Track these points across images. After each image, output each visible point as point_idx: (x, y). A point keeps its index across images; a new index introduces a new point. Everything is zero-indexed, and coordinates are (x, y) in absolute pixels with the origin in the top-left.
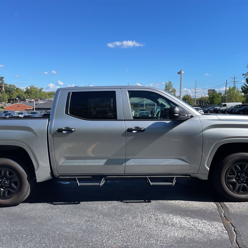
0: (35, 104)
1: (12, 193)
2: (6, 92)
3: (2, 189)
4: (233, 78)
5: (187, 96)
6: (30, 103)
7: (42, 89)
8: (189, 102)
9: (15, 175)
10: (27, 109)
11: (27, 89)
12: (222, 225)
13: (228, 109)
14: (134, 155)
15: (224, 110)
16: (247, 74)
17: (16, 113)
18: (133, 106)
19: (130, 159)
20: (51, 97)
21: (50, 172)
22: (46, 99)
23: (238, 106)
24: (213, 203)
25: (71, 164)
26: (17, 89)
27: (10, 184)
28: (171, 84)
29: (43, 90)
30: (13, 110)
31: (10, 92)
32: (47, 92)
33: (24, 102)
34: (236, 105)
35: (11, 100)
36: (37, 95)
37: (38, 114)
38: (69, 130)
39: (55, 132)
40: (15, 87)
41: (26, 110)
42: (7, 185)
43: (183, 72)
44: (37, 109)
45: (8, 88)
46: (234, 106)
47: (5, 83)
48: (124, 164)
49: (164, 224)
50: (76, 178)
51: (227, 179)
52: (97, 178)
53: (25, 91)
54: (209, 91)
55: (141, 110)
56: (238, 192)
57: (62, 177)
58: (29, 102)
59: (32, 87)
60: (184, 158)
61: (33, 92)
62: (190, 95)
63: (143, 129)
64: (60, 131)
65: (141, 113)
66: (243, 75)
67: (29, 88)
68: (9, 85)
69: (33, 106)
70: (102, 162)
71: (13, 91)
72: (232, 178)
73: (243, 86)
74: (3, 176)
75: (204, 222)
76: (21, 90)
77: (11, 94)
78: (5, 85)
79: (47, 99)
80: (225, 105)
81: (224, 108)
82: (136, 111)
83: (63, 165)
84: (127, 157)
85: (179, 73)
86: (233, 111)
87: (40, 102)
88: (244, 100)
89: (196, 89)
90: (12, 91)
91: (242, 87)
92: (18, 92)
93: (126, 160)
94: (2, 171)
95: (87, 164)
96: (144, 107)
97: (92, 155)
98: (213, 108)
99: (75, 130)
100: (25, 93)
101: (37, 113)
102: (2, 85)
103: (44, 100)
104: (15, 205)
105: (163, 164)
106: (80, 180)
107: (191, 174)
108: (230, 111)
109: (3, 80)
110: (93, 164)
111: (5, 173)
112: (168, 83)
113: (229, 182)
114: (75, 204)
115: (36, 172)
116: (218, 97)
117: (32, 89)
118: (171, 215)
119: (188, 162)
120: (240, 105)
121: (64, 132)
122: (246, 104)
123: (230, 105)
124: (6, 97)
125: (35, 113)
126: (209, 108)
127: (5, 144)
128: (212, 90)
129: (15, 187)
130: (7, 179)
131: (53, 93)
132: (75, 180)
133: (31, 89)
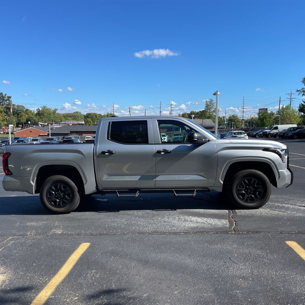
0: (51, 129)
1: (66, 203)
2: (14, 114)
3: (58, 200)
4: (289, 94)
5: (233, 116)
6: (44, 127)
7: (56, 110)
8: (236, 124)
9: (68, 188)
10: (41, 134)
11: (38, 110)
12: (228, 221)
13: (280, 132)
14: (163, 173)
15: (275, 134)
16: (302, 90)
17: (29, 140)
18: (167, 130)
19: (159, 175)
20: (67, 119)
21: (96, 186)
22: (61, 123)
23: (292, 129)
24: (226, 210)
25: (113, 180)
26: (27, 110)
27: (64, 196)
28: (213, 102)
29: (57, 112)
30: (25, 136)
31: (18, 114)
32: (62, 114)
33: (37, 127)
34: (290, 128)
35: (20, 124)
36: (51, 117)
37: (56, 140)
38: (110, 153)
39: (100, 154)
40: (24, 108)
41: (40, 136)
42: (62, 196)
43: (219, 93)
44: (53, 135)
45: (16, 110)
46: (287, 129)
47: (13, 104)
48: (155, 179)
49: (185, 221)
50: (116, 191)
51: (238, 191)
52: (133, 190)
53: (36, 113)
54: (260, 111)
55: (175, 135)
56: (246, 201)
57: (105, 190)
58: (42, 126)
59: (44, 108)
60: (202, 174)
61: (45, 114)
62: (237, 116)
63: (169, 151)
64: (103, 153)
65: (175, 138)
66: (298, 91)
67: (40, 109)
68: (17, 105)
69: (47, 131)
70: (137, 178)
71: (22, 112)
72: (242, 190)
73: (301, 103)
74: (59, 190)
75: (215, 220)
76: (31, 111)
77: (20, 117)
78: (13, 106)
79: (63, 123)
80: (276, 128)
81: (275, 131)
82: (170, 136)
83: (106, 180)
84: (157, 174)
85: (215, 94)
86: (285, 135)
87: (55, 126)
88: (300, 121)
89: (244, 107)
90: (20, 113)
91: (300, 105)
92: (27, 114)
93: (156, 176)
94: (58, 186)
95: (126, 180)
96: (180, 130)
97: (128, 172)
98: (262, 131)
99: (115, 153)
100: (36, 115)
101: (54, 140)
102: (9, 107)
103: (60, 124)
104: (68, 212)
105: (186, 179)
106: (120, 192)
107: (208, 187)
108: (282, 135)
109: (10, 100)
110: (129, 180)
111: (60, 187)
112: (209, 102)
113: (239, 193)
114: (115, 212)
115: (85, 186)
116: (270, 118)
117: (45, 111)
118: (191, 217)
119: (206, 177)
120: (293, 128)
121: (106, 154)
122: (301, 126)
123: (282, 127)
124: (14, 121)
125: (52, 139)
126: (258, 132)
127: (60, 164)
128: (264, 109)
129: (68, 198)
130: (62, 191)
131: (69, 115)
132: (115, 192)
133: (43, 111)
